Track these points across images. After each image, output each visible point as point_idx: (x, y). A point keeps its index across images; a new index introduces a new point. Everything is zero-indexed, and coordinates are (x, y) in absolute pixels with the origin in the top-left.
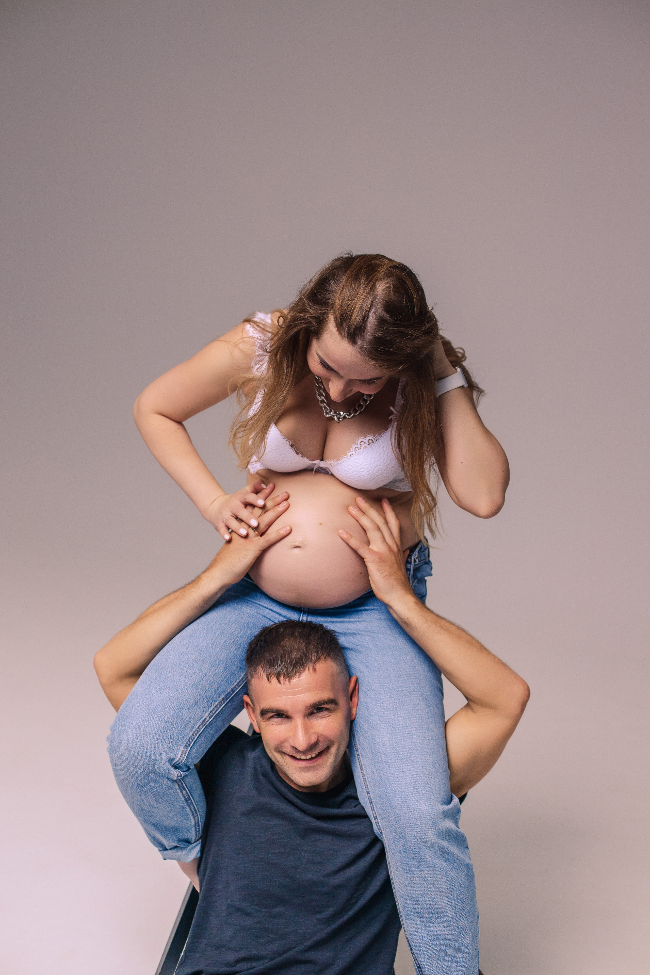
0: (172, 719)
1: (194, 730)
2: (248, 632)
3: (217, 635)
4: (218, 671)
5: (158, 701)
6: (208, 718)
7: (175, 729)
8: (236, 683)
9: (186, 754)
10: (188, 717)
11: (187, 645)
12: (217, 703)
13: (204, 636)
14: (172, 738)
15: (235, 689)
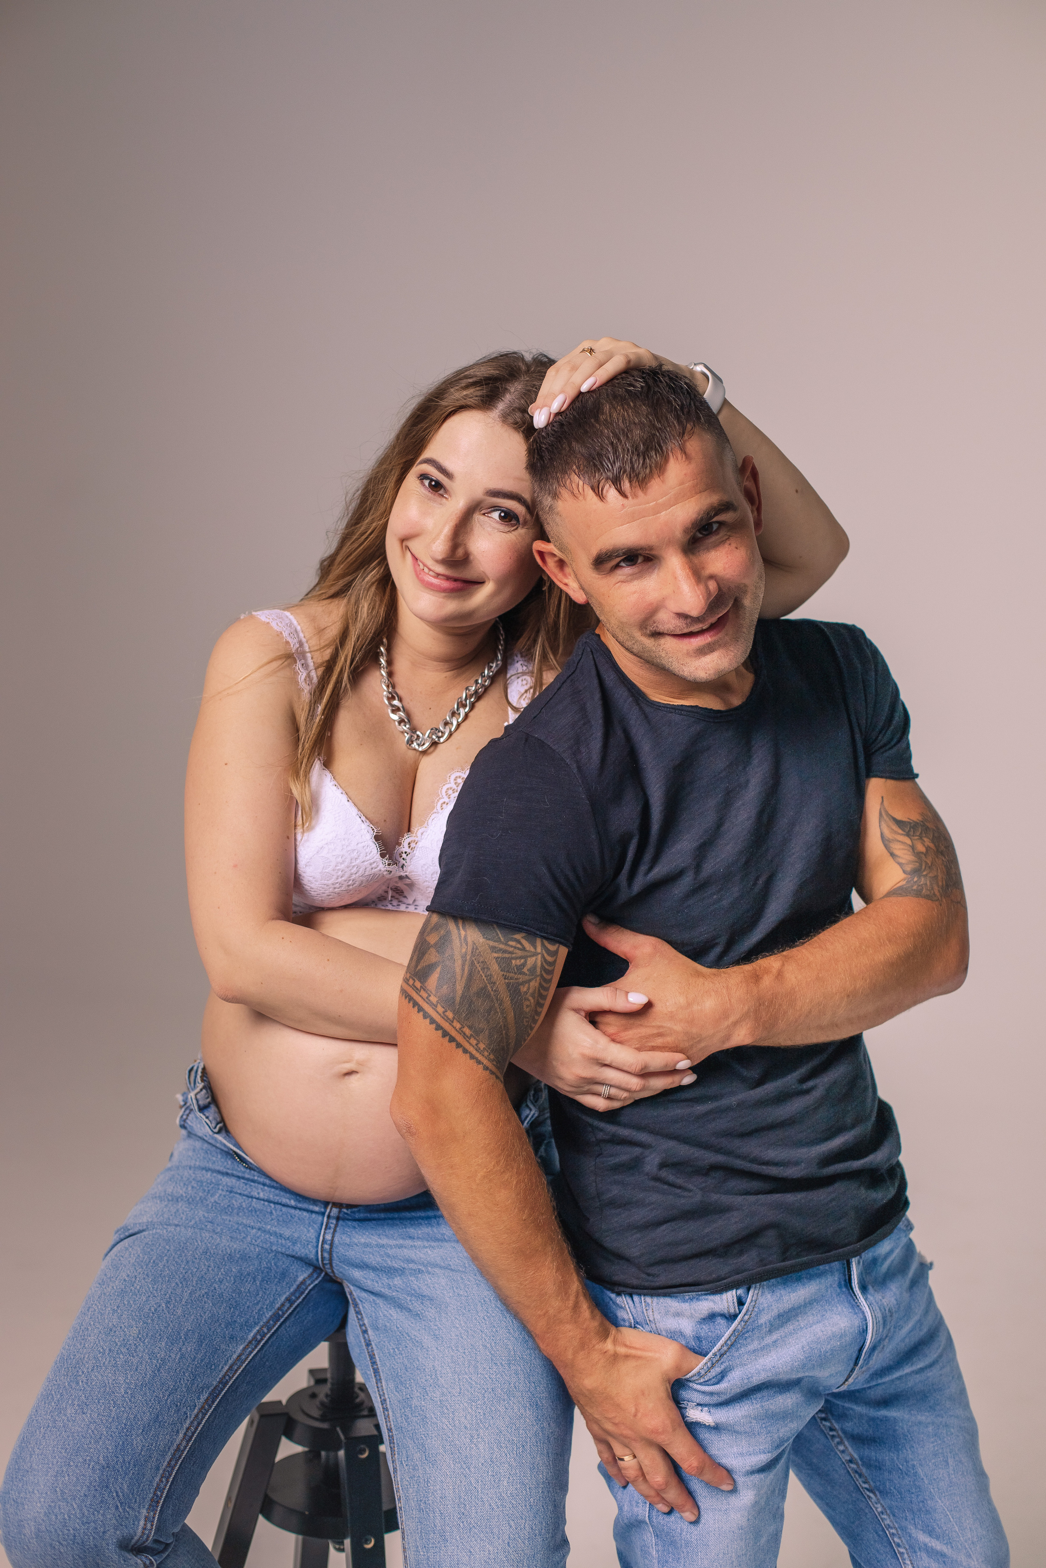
0: (113, 1461)
1: (161, 1472)
2: (234, 1270)
3: (174, 1285)
4: (187, 1349)
5: (80, 1429)
6: (184, 1443)
7: (123, 1479)
8: (226, 1368)
9: (153, 1521)
10: (145, 1449)
11: (119, 1311)
12: (196, 1411)
13: (149, 1288)
14: (121, 1497)
15: (227, 1378)
